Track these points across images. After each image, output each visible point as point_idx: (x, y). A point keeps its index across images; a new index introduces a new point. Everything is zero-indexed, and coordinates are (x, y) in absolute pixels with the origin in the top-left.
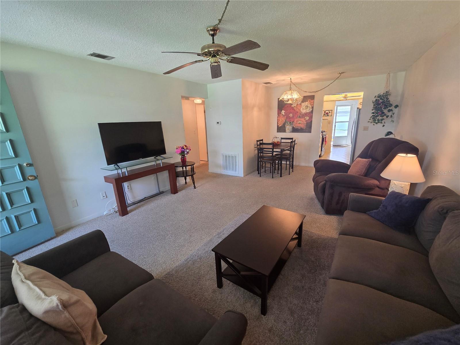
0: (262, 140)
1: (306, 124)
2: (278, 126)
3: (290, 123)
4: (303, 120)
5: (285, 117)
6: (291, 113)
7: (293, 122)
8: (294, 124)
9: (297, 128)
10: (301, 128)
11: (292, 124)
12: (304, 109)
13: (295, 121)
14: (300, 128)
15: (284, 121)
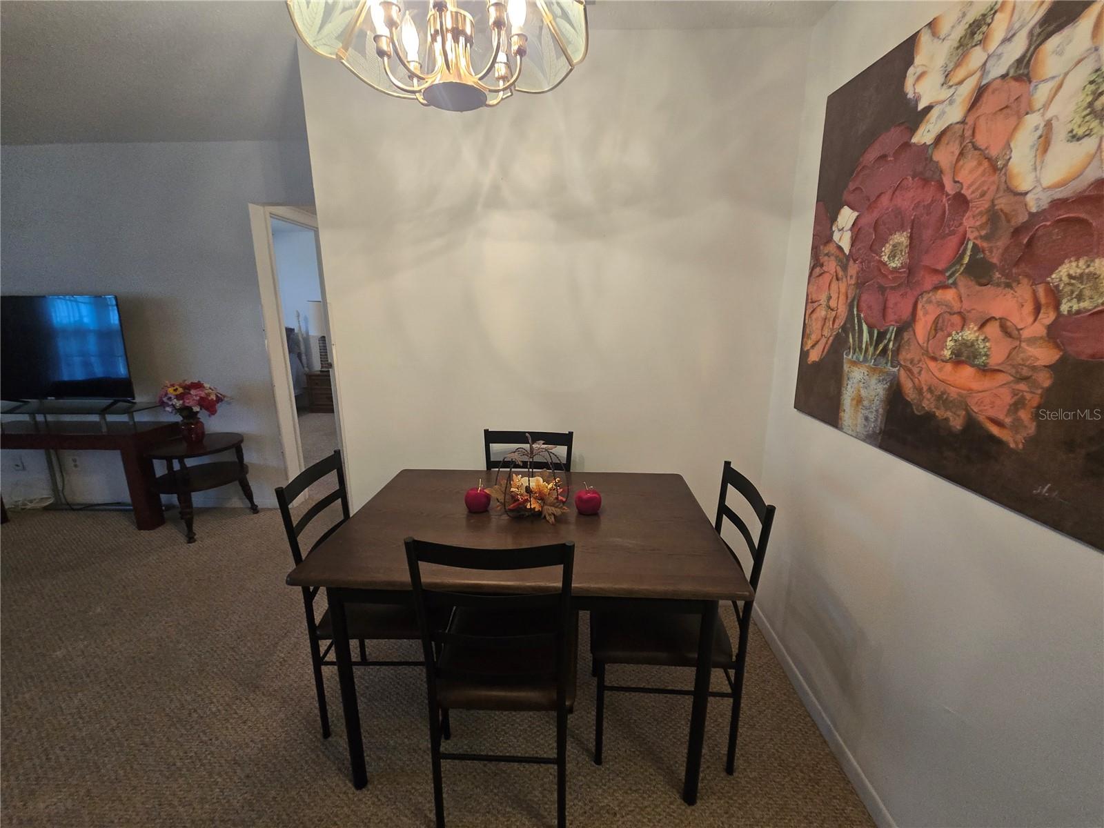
0: (566, 439)
1: (1045, 380)
2: (804, 355)
3: (882, 336)
4: (1021, 317)
5: (853, 269)
6: (902, 228)
7: (899, 333)
8: (905, 356)
9: (928, 404)
10: (972, 424)
11: (897, 352)
12: (1060, 133)
13: (922, 328)
14: (957, 423)
15: (842, 311)
